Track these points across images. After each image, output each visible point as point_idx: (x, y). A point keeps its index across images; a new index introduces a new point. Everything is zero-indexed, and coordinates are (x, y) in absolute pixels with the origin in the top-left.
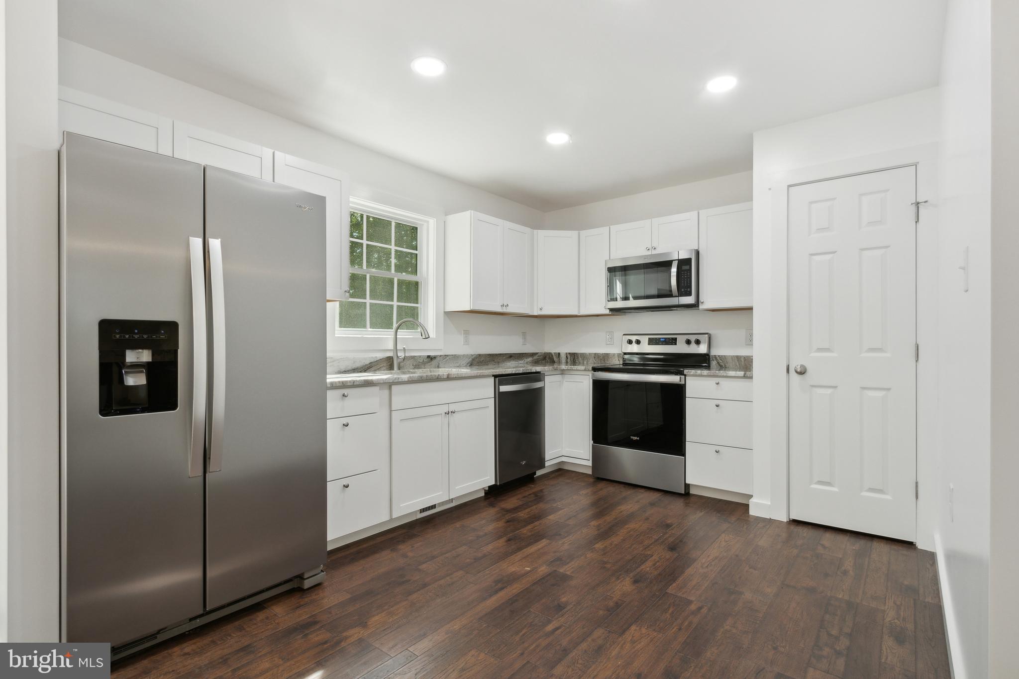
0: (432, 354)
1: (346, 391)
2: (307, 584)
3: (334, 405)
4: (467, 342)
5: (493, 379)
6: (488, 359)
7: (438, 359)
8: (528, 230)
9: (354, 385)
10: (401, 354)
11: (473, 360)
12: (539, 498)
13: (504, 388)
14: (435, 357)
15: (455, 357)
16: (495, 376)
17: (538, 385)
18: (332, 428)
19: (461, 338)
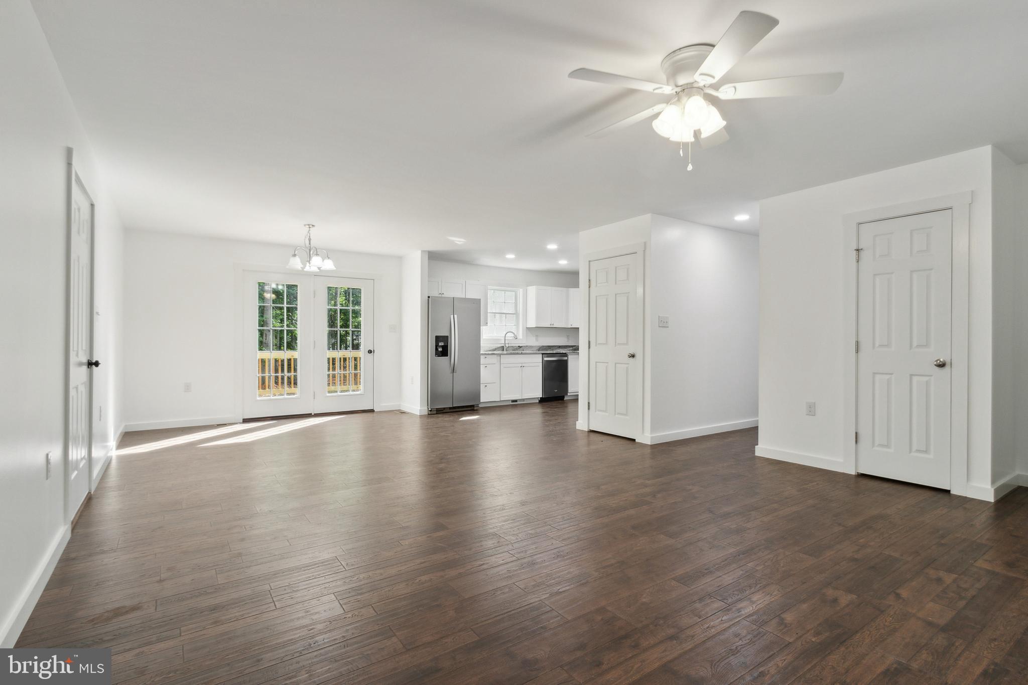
0: (521, 345)
1: (486, 356)
2: (475, 408)
3: (483, 360)
4: (537, 340)
5: (541, 355)
6: (547, 348)
7: (523, 347)
8: (564, 289)
9: (488, 354)
10: (507, 345)
11: (540, 348)
12: (566, 407)
13: (546, 359)
14: (522, 347)
15: (531, 347)
16: (542, 354)
17: (566, 358)
18: (482, 367)
19: (534, 338)
